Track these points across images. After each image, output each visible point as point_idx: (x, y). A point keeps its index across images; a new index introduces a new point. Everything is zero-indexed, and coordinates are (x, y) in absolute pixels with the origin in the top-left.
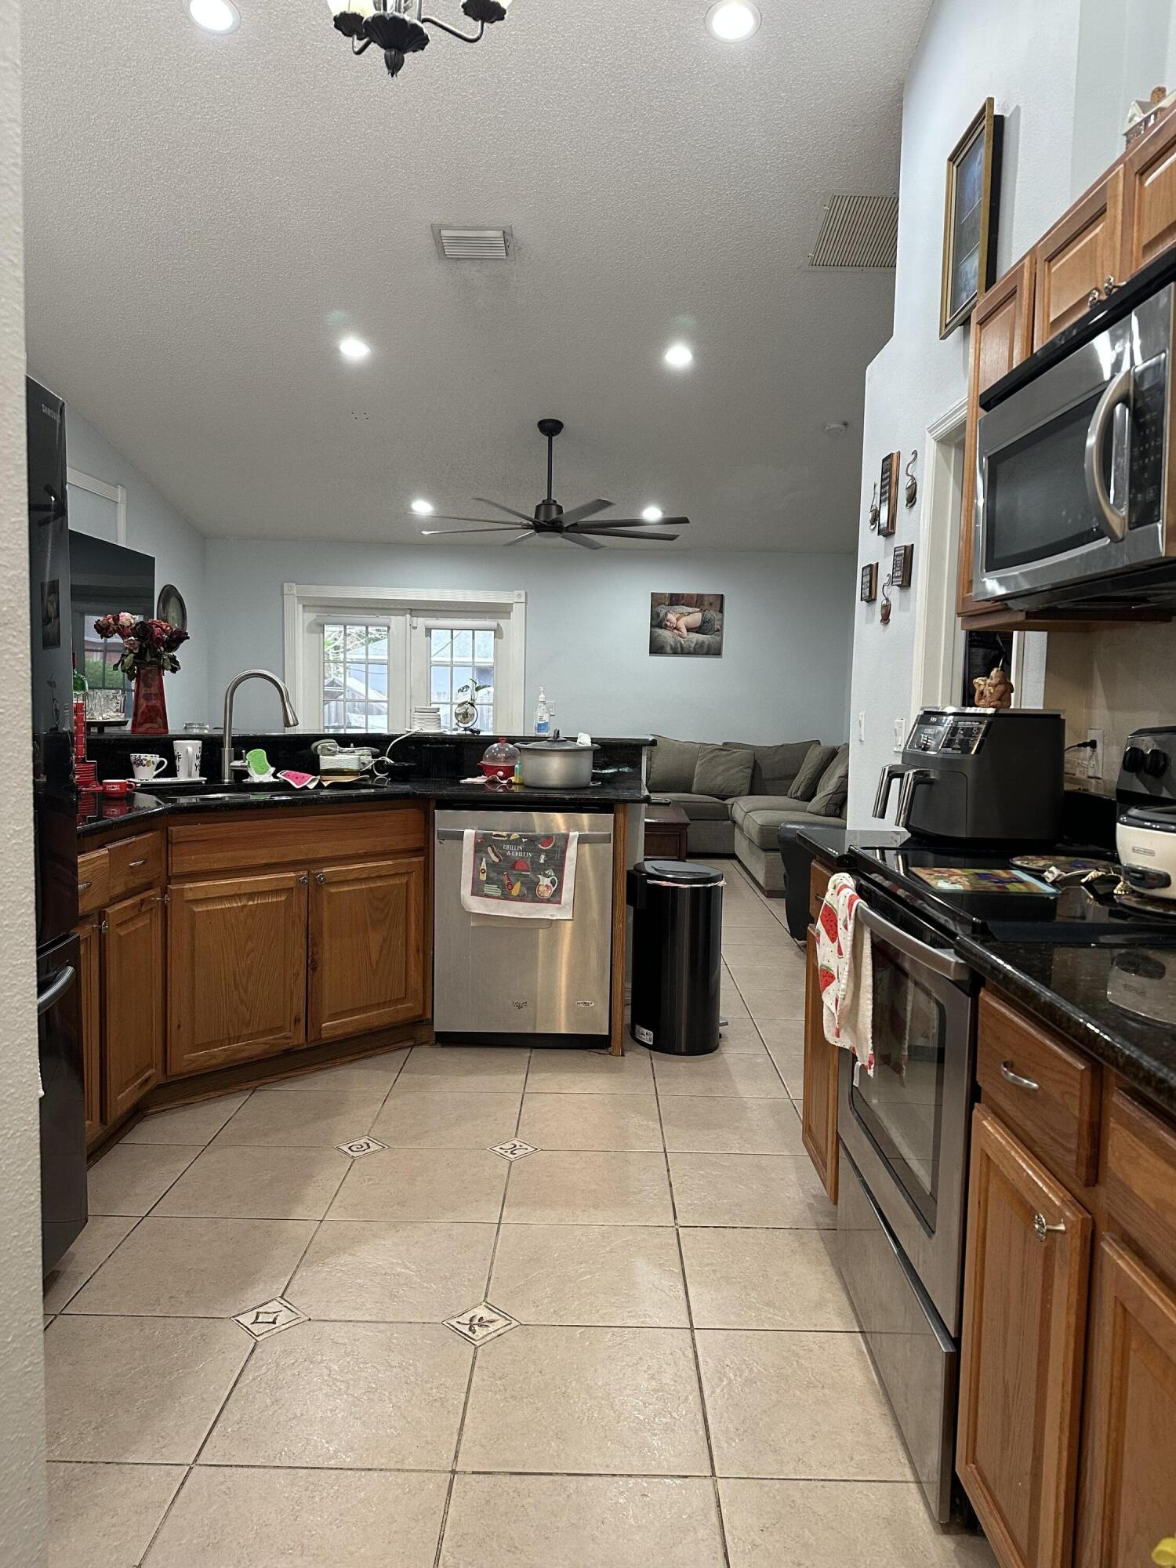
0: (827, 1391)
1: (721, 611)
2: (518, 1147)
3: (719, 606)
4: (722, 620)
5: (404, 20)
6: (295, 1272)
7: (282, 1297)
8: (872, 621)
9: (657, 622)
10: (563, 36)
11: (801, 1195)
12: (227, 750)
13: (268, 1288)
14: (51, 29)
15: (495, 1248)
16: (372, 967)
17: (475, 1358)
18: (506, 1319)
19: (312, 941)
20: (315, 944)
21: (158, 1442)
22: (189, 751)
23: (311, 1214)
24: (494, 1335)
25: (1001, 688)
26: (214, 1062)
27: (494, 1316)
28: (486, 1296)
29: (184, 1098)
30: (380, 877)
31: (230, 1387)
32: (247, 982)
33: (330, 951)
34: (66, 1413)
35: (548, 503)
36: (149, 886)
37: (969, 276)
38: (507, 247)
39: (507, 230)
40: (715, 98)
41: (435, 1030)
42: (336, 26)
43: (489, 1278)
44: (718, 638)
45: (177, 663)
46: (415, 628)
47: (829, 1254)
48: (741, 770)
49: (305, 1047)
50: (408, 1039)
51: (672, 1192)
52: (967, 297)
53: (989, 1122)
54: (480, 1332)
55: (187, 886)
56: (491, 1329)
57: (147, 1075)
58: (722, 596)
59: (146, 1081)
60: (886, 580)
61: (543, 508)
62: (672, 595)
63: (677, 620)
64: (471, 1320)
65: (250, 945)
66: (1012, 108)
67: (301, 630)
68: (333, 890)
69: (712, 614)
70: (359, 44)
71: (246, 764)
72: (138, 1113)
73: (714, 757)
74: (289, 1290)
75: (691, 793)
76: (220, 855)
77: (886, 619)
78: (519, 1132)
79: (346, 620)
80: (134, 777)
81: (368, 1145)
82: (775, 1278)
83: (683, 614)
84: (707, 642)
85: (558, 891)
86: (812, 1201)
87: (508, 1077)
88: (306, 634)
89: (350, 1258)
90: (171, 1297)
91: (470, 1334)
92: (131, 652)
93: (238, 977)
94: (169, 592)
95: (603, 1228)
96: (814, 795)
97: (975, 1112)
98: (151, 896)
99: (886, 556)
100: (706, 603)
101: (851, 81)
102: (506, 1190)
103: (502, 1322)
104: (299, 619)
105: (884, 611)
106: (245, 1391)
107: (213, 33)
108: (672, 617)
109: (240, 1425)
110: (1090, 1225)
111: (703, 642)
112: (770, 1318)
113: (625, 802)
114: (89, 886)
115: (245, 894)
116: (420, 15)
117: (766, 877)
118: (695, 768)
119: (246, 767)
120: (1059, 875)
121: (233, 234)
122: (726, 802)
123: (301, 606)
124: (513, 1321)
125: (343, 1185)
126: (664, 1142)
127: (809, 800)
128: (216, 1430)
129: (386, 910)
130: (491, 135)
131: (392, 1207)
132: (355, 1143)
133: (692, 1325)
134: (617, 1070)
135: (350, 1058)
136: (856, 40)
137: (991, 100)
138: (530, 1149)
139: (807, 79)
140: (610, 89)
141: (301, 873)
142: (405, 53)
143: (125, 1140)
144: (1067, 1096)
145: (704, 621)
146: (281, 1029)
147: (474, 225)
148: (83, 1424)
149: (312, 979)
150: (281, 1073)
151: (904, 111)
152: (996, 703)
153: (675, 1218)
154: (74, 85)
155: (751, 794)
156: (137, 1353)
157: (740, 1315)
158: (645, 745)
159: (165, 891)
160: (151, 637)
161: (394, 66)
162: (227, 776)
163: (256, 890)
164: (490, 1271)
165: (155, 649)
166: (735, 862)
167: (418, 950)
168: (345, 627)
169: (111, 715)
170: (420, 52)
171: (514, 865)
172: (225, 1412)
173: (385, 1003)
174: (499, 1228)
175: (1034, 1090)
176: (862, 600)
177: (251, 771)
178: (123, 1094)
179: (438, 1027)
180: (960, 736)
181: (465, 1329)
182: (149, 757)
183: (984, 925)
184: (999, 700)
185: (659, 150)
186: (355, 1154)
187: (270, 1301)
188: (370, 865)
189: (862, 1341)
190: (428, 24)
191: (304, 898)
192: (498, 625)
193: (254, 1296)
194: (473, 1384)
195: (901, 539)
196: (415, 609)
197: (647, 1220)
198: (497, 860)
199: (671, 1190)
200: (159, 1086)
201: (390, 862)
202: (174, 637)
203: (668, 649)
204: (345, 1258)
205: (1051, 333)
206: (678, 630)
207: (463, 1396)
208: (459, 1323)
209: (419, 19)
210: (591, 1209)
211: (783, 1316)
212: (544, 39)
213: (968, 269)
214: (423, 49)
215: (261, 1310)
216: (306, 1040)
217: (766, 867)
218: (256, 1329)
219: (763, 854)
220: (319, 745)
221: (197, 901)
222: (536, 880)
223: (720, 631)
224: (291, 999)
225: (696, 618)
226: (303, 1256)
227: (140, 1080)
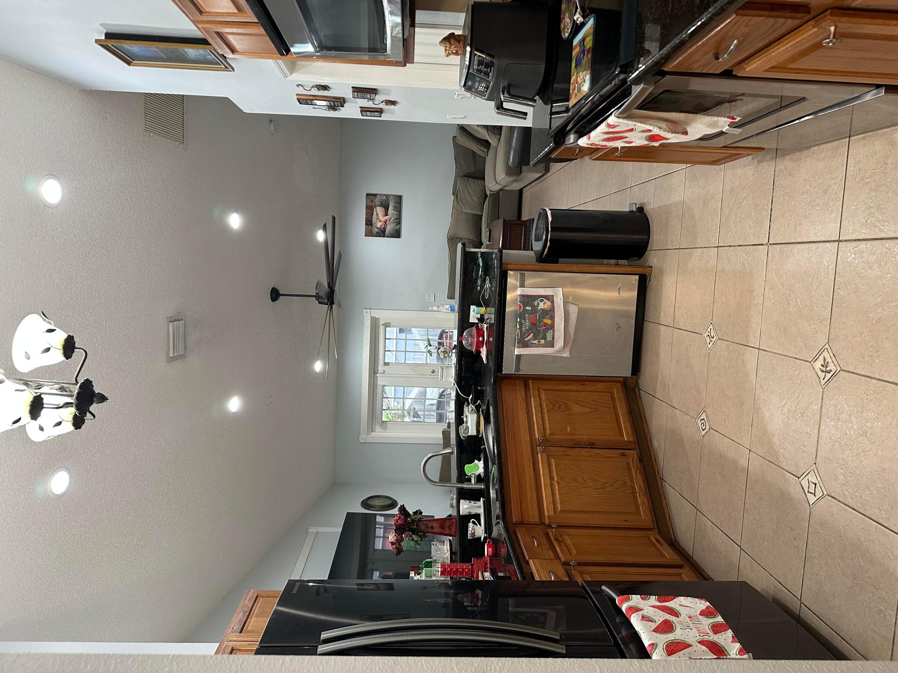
0: (889, 162)
1: (375, 195)
2: (709, 334)
3: (373, 197)
4: (381, 195)
5: (78, 393)
6: (783, 469)
7: (799, 478)
8: (394, 110)
9: (382, 233)
10: (64, 289)
11: (752, 167)
12: (465, 486)
13: (792, 485)
14: (72, 567)
15: (775, 353)
16: (592, 411)
17: (848, 372)
18: (824, 351)
19: (577, 445)
20: (579, 443)
21: (889, 556)
22: (466, 507)
23: (745, 456)
24: (834, 359)
25: (452, 41)
26: (646, 502)
27: (821, 358)
28: (807, 361)
29: (665, 519)
30: (541, 406)
31: (856, 513)
32: (601, 482)
33: (583, 435)
34: (865, 604)
35: (317, 297)
36: (547, 535)
37: (198, 54)
38: (178, 320)
39: (169, 319)
40: (94, 202)
41: (630, 376)
42: (80, 428)
43: (795, 358)
44: (392, 197)
45: (417, 511)
46: (384, 372)
47: (794, 153)
48: (470, 185)
49: (638, 451)
50: (635, 392)
51: (745, 245)
52: (210, 55)
53: (748, 67)
54: (831, 367)
55: (546, 513)
56: (830, 361)
57: (654, 540)
58: (367, 194)
59: (657, 541)
60: (371, 102)
61: (320, 300)
62: (366, 224)
63: (380, 221)
64: (823, 371)
65: (580, 480)
66: (101, 27)
67: (385, 434)
68: (548, 432)
69: (377, 201)
70: (88, 415)
71: (473, 476)
72: (674, 545)
73: (461, 201)
74: (795, 474)
75: (482, 215)
76: (529, 495)
77: (393, 103)
78: (699, 332)
79: (380, 409)
80: (481, 538)
81: (702, 420)
82: (808, 187)
83: (378, 218)
84: (394, 204)
85: (546, 297)
86: (756, 161)
87: (662, 336)
88: (386, 431)
89: (776, 437)
90: (794, 539)
91: (832, 373)
92: (411, 536)
93: (598, 487)
94: (365, 504)
95: (766, 288)
96: (487, 142)
97: (739, 75)
98: (553, 534)
99: (356, 102)
100: (371, 204)
101: (82, 122)
102: (737, 343)
103: (825, 354)
104: (379, 434)
105: (389, 104)
106: (859, 505)
107: (70, 482)
108: (379, 225)
109: (882, 510)
110: (835, 10)
111: (394, 206)
112: (836, 193)
113: (501, 264)
114: (552, 572)
115: (551, 482)
116: (74, 384)
117: (537, 172)
118: (467, 213)
119: (475, 476)
120: (580, 14)
121: (175, 470)
122: (488, 194)
123: (372, 433)
124: (825, 347)
125: (728, 436)
126: (711, 247)
127: (489, 144)
128: (883, 524)
129: (560, 402)
130: (118, 330)
131: (743, 410)
132: (700, 427)
133: (836, 241)
134: (661, 272)
135: (645, 425)
136: (59, 119)
137: (97, 41)
138: (711, 327)
139: (82, 147)
140: (91, 262)
141: (539, 450)
142: (94, 392)
143: (691, 554)
144: (749, 24)
145: (382, 205)
146: (628, 464)
147: (167, 338)
148: (873, 596)
149: (599, 445)
150: (652, 463)
151: (97, 89)
152: (461, 44)
153: (762, 245)
154: (100, 555)
155: (483, 179)
156: (829, 562)
157: (832, 211)
158: (464, 249)
159: (549, 526)
160: (403, 525)
161: (102, 398)
162: (479, 487)
163: (549, 476)
164: (791, 357)
165: (409, 523)
166: (524, 190)
167: (583, 385)
168: (384, 410)
169: (446, 547)
170: (93, 384)
171: (533, 324)
172: (872, 517)
173: (614, 405)
174: (762, 350)
175: (738, 42)
176: (381, 117)
177: (477, 473)
178: (666, 554)
179: (628, 373)
180: (483, 68)
181: (828, 376)
182: (470, 529)
183: (621, 67)
184: (459, 42)
185: (123, 233)
186: (708, 427)
187: (801, 485)
188: (534, 411)
189: (856, 137)
190: (78, 380)
191: (553, 449)
192: (382, 325)
193: (796, 492)
194: (867, 374)
195: (348, 94)
196: (374, 371)
197: (763, 262)
198: (532, 334)
199: (743, 245)
200: (659, 533)
201: (532, 400)
202: (403, 512)
203: (397, 227)
204: (776, 440)
205: (245, 12)
206: (386, 221)
207: (873, 381)
208: (824, 379)
209: (76, 384)
210: (753, 294)
211: (835, 184)
212: (65, 300)
213: (193, 54)
214: (92, 382)
215: (806, 490)
216: (634, 449)
217: (531, 172)
218: (819, 494)
219: (523, 174)
220: (462, 435)
221: (555, 509)
222: (541, 310)
223: (387, 196)
224: (611, 457)
225: (379, 211)
226: (773, 463)
227: (657, 544)
